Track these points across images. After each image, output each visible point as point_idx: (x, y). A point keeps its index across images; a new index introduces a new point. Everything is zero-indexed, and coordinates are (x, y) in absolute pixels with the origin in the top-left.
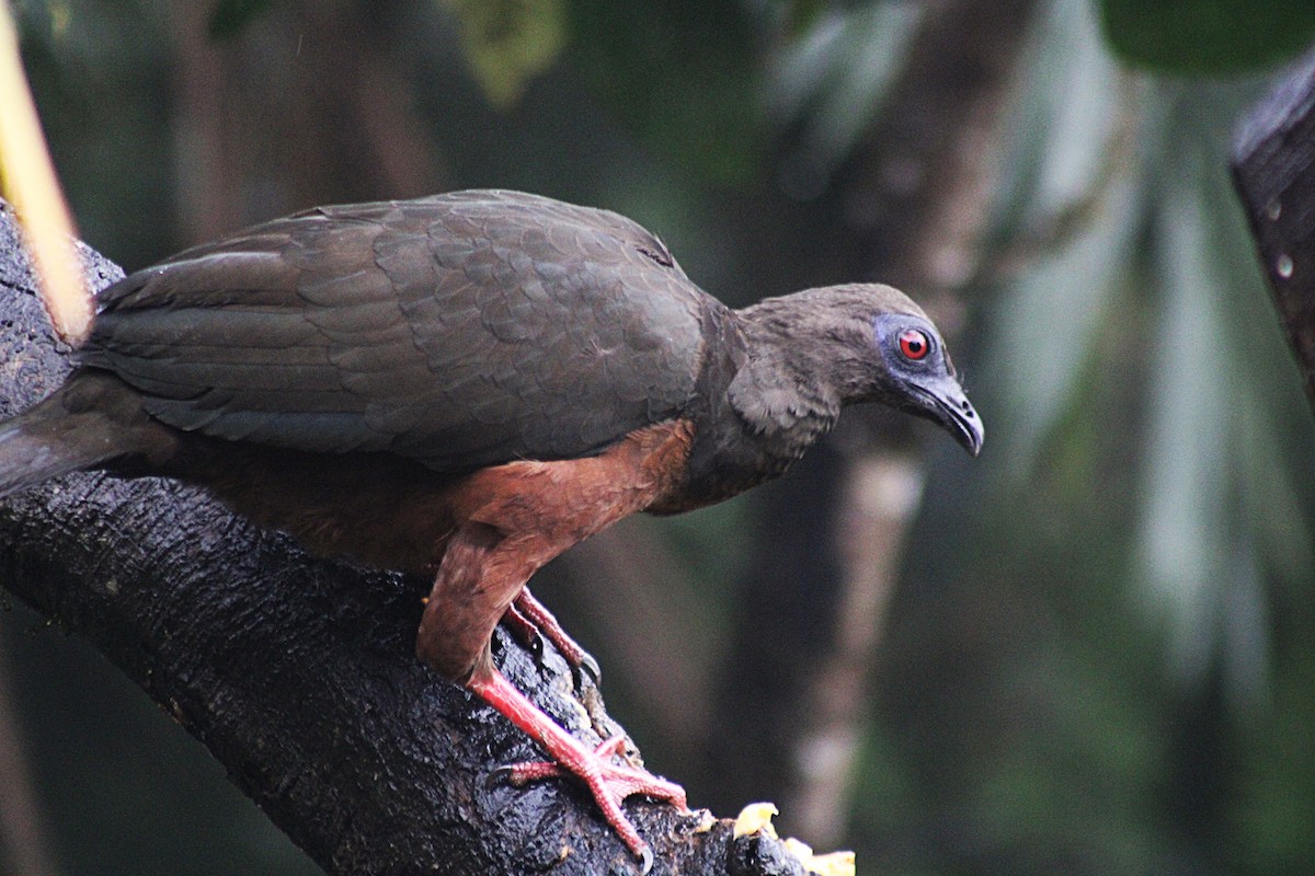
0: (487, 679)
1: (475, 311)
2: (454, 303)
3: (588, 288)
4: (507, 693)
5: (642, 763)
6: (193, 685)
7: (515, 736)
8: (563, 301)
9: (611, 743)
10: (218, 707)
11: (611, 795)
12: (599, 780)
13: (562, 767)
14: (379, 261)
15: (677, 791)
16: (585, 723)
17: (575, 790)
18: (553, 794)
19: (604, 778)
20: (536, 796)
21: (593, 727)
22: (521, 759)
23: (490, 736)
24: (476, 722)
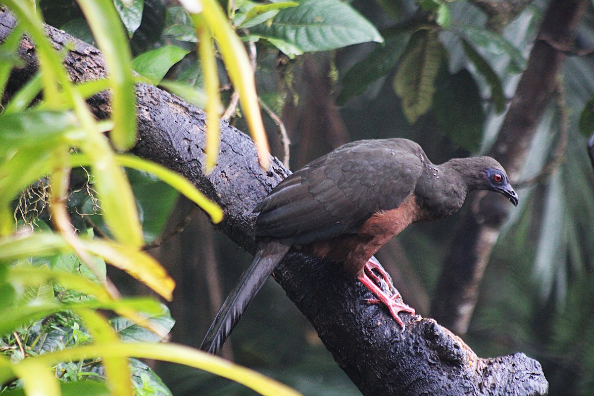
0: (362, 276)
1: (358, 181)
2: (352, 181)
3: (386, 164)
4: (367, 281)
5: (402, 301)
6: (279, 268)
7: (368, 290)
8: (380, 170)
9: (395, 296)
10: (285, 275)
11: (395, 311)
12: (391, 307)
13: (381, 302)
14: (328, 176)
15: (413, 311)
16: (387, 288)
17: (384, 308)
18: (377, 307)
19: (393, 306)
20: (372, 308)
21: (390, 289)
22: (369, 297)
23: (361, 290)
24: (357, 286)
